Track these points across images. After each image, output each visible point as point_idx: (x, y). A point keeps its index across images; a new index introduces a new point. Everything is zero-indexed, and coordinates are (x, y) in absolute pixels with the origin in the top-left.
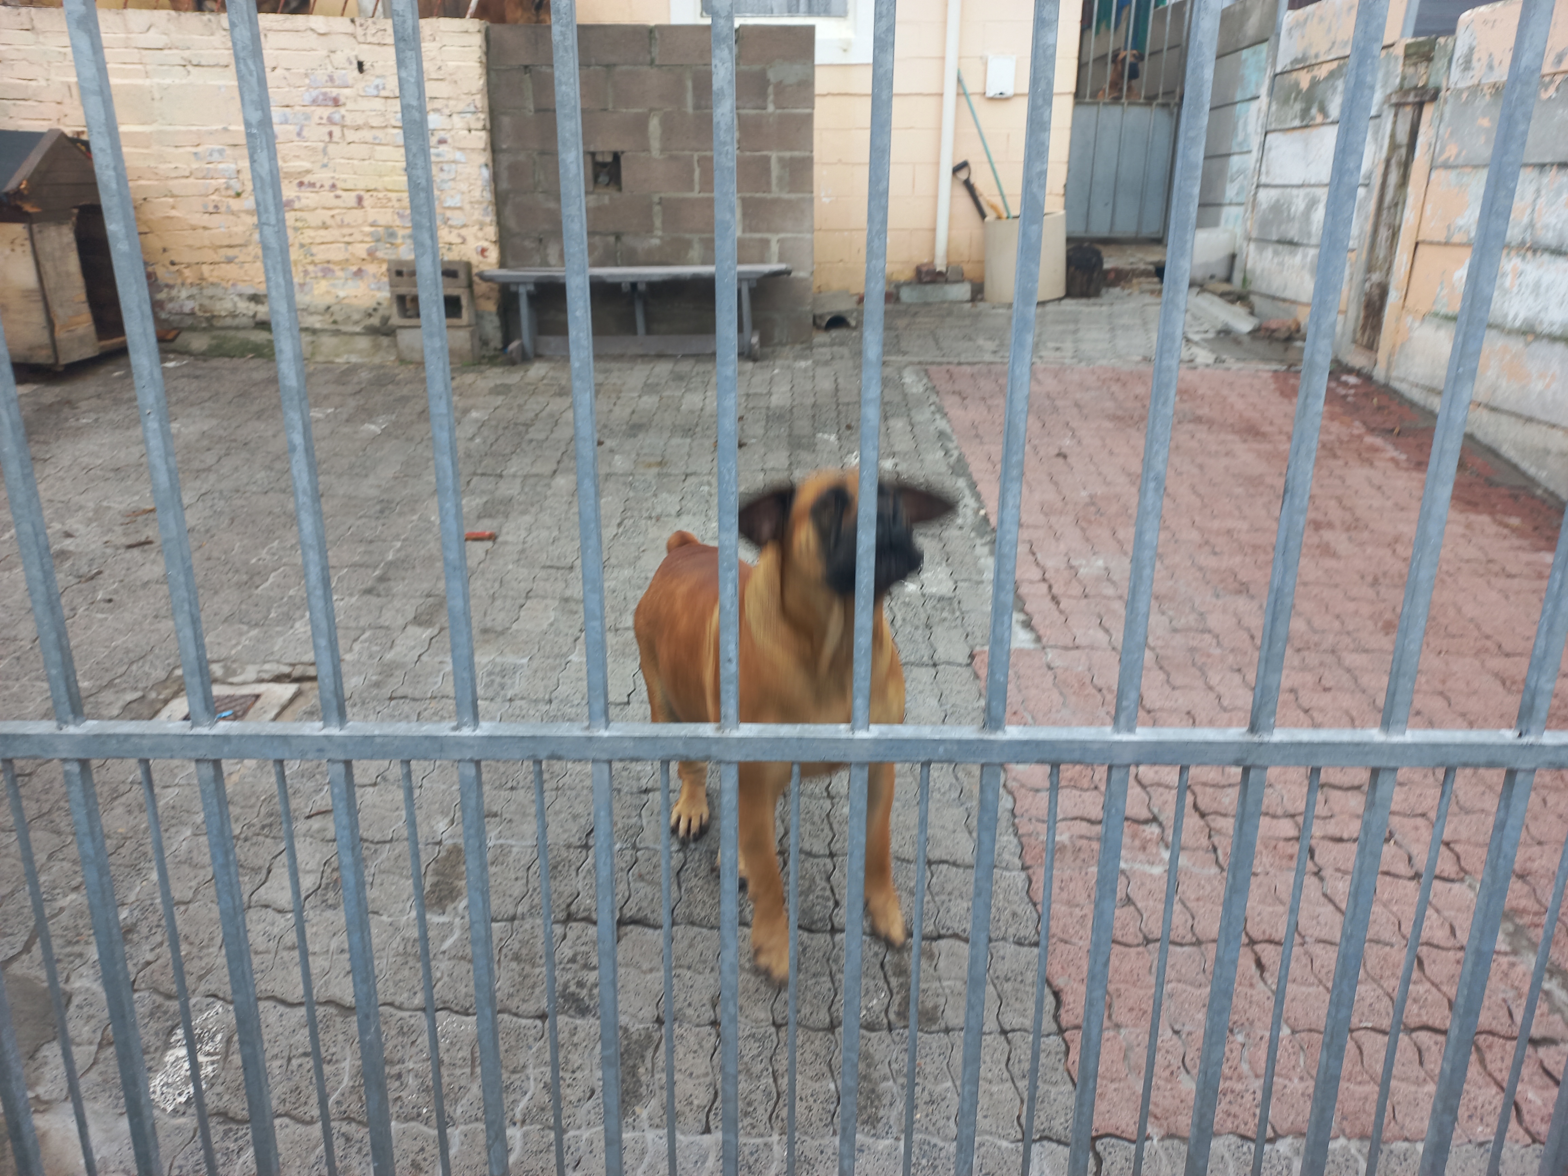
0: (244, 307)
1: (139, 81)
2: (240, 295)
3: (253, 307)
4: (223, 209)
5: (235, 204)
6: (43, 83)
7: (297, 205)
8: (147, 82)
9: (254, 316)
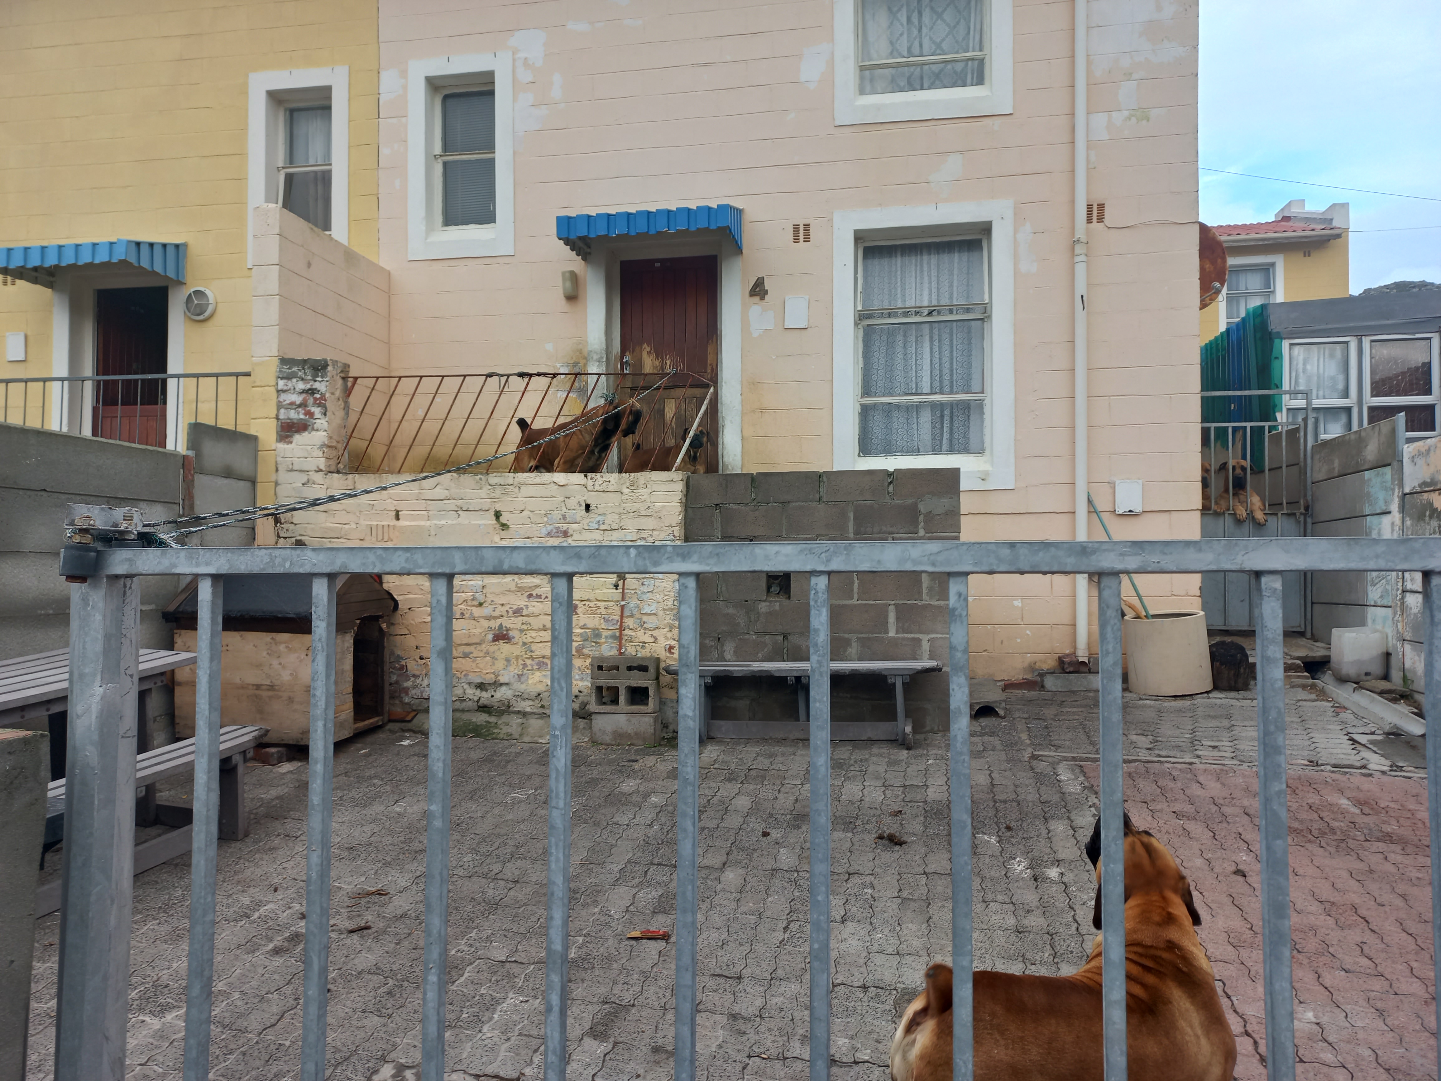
0: (472, 693)
1: (422, 523)
2: (469, 684)
3: (478, 692)
4: (467, 616)
5: (477, 612)
6: (354, 526)
7: (525, 612)
8: (428, 523)
9: (478, 701)
